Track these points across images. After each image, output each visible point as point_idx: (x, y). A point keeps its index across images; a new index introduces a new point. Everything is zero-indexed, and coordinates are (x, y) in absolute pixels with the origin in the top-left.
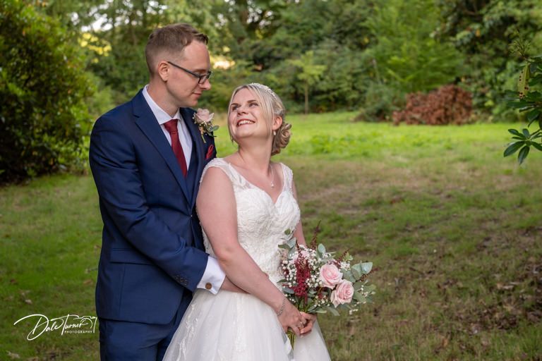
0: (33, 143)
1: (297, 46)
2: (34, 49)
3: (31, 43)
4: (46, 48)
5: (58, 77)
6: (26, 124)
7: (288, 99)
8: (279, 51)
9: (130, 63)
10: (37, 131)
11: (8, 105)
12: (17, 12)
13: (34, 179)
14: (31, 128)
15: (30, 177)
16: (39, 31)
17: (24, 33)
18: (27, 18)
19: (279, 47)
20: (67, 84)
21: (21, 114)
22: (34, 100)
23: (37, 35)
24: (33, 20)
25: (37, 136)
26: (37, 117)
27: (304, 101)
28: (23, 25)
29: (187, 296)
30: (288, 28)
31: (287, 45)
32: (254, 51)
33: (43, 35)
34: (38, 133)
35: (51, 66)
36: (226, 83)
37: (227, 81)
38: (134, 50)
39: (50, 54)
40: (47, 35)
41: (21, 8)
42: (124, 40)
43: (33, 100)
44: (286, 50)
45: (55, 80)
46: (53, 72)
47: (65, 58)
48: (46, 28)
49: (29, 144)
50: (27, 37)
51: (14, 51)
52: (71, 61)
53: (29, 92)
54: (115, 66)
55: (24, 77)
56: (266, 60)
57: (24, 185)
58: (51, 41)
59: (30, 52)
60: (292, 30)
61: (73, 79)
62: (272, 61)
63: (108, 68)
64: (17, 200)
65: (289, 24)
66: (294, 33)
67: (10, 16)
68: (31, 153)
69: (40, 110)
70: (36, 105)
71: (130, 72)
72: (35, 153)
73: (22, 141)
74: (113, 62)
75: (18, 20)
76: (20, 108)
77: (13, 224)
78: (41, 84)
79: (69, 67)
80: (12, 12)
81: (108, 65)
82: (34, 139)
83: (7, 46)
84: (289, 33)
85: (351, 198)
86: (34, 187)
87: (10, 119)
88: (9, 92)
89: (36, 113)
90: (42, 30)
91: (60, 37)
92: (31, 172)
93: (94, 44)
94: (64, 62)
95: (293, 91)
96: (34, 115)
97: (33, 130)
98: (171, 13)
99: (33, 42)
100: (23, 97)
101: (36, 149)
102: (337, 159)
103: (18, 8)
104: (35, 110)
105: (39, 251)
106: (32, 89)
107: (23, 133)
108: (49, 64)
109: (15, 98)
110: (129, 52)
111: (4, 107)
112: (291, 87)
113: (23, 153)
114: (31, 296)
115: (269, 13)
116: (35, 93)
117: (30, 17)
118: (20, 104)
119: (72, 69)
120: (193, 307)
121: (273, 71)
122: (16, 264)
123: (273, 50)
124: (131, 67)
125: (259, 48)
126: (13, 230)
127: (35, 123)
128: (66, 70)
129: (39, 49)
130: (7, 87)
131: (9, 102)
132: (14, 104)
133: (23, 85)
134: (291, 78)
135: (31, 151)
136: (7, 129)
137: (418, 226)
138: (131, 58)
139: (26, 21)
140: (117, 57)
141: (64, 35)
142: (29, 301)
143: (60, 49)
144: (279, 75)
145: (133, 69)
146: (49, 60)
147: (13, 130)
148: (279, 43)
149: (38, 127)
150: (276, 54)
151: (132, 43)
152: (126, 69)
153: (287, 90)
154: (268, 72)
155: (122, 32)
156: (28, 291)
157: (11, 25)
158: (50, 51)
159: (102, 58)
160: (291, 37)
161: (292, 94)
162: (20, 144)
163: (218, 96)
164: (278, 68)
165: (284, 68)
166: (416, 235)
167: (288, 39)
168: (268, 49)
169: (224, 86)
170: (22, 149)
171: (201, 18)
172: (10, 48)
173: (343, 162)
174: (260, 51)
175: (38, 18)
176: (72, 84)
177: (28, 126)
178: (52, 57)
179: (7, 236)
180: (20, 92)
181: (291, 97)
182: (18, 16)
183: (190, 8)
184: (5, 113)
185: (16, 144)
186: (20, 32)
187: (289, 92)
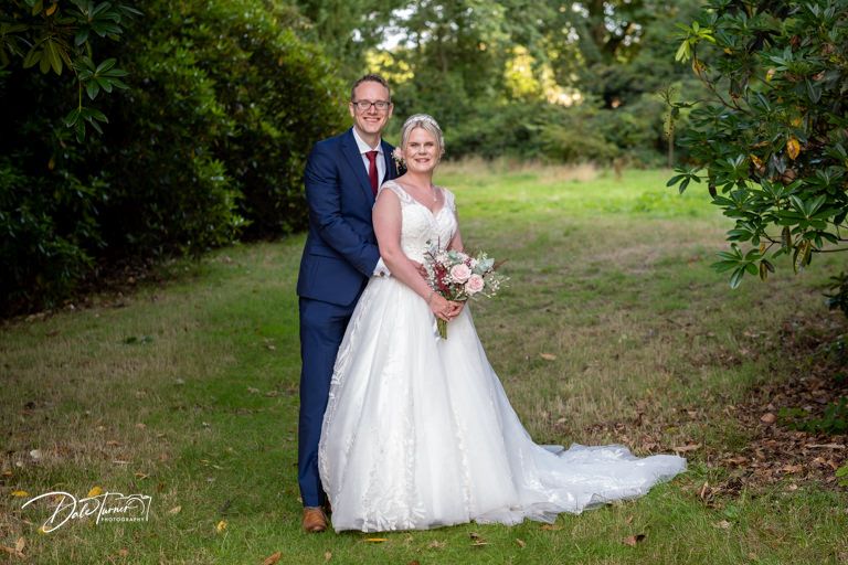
0: (289, 193)
1: (666, 74)
2: (292, 81)
3: (289, 74)
4: (308, 81)
5: (322, 115)
6: (281, 170)
7: (649, 148)
8: (641, 81)
9: (437, 96)
10: (295, 179)
11: (261, 148)
12: (274, 38)
13: (291, 236)
14: (287, 175)
15: (286, 233)
16: (298, 61)
17: (280, 63)
18: (284, 45)
19: (640, 76)
20: (332, 123)
21: (275, 158)
22: (292, 143)
23: (296, 65)
24: (293, 48)
25: (294, 185)
26: (295, 162)
27: (668, 150)
28: (280, 54)
29: (364, 282)
30: (654, 49)
31: (652, 74)
32: (607, 80)
33: (304, 66)
34: (296, 181)
35: (312, 102)
36: (562, 125)
37: (566, 122)
38: (443, 79)
39: (312, 88)
40: (308, 64)
41: (278, 34)
42: (431, 63)
43: (290, 141)
44: (651, 79)
45: (317, 118)
46: (314, 109)
47: (329, 92)
48: (307, 56)
49: (285, 195)
50: (284, 67)
51: (269, 84)
52: (336, 96)
53: (286, 133)
54: (416, 100)
55: (282, 115)
56: (623, 92)
57: (279, 242)
58: (313, 71)
59: (288, 86)
60: (660, 52)
61: (338, 119)
62: (630, 94)
63: (407, 103)
64: (269, 258)
65: (657, 43)
66: (662, 56)
67: (265, 42)
68: (287, 205)
69: (298, 155)
70: (294, 149)
71: (436, 109)
72: (292, 205)
73: (277, 190)
74: (414, 95)
75: (274, 47)
76: (274, 152)
77: (263, 281)
78: (301, 123)
79: (334, 103)
80: (267, 38)
81: (406, 98)
82: (291, 188)
83: (261, 78)
84: (656, 57)
85: (646, 258)
86: (289, 244)
87: (263, 164)
88: (262, 133)
89: (294, 158)
90: (301, 59)
91: (324, 68)
92: (287, 227)
93: (389, 69)
94: (328, 98)
95: (655, 136)
96: (291, 159)
97: (289, 177)
98: (483, 31)
99: (292, 73)
100: (278, 139)
101: (294, 200)
102: (656, 217)
103: (274, 33)
104: (293, 154)
105: (287, 305)
106: (290, 129)
107: (279, 181)
108: (310, 99)
109: (268, 138)
110: (436, 81)
111: (256, 150)
112: (653, 132)
113: (277, 205)
114: (274, 344)
115: (636, 27)
116: (293, 134)
117: (288, 43)
118: (274, 146)
119: (338, 106)
120: (367, 292)
121: (631, 108)
122: (262, 317)
123: (632, 80)
124: (439, 101)
125: (613, 76)
126: (262, 286)
127: (292, 170)
128: (330, 107)
129: (299, 81)
130: (259, 127)
131: (262, 145)
132: (268, 147)
133: (280, 125)
134: (654, 118)
135: (287, 202)
136: (260, 175)
137: (704, 284)
138: (438, 90)
139: (283, 49)
140: (419, 88)
141: (329, 65)
142: (273, 347)
143: (324, 81)
144: (638, 114)
145: (441, 105)
146: (310, 94)
147: (267, 177)
148: (641, 70)
149: (296, 174)
150: (635, 85)
151: (441, 69)
152: (432, 104)
153: (646, 135)
154: (623, 111)
155: (428, 52)
156: (272, 339)
157: (265, 53)
158: (311, 84)
159: (400, 89)
160: (658, 61)
161: (654, 141)
162: (274, 194)
163: (553, 142)
164: (639, 105)
165: (646, 104)
166: (696, 293)
167: (653, 64)
168: (625, 78)
169: (561, 129)
170: (277, 200)
171: (526, 37)
172: (265, 81)
173: (660, 221)
174: (615, 80)
175: (299, 44)
176: (337, 124)
177: (284, 173)
178: (313, 91)
179: (254, 292)
180: (274, 133)
181: (651, 144)
182: (273, 42)
183: (509, 23)
184: (257, 157)
185: (270, 193)
186: (277, 61)
187: (650, 139)
